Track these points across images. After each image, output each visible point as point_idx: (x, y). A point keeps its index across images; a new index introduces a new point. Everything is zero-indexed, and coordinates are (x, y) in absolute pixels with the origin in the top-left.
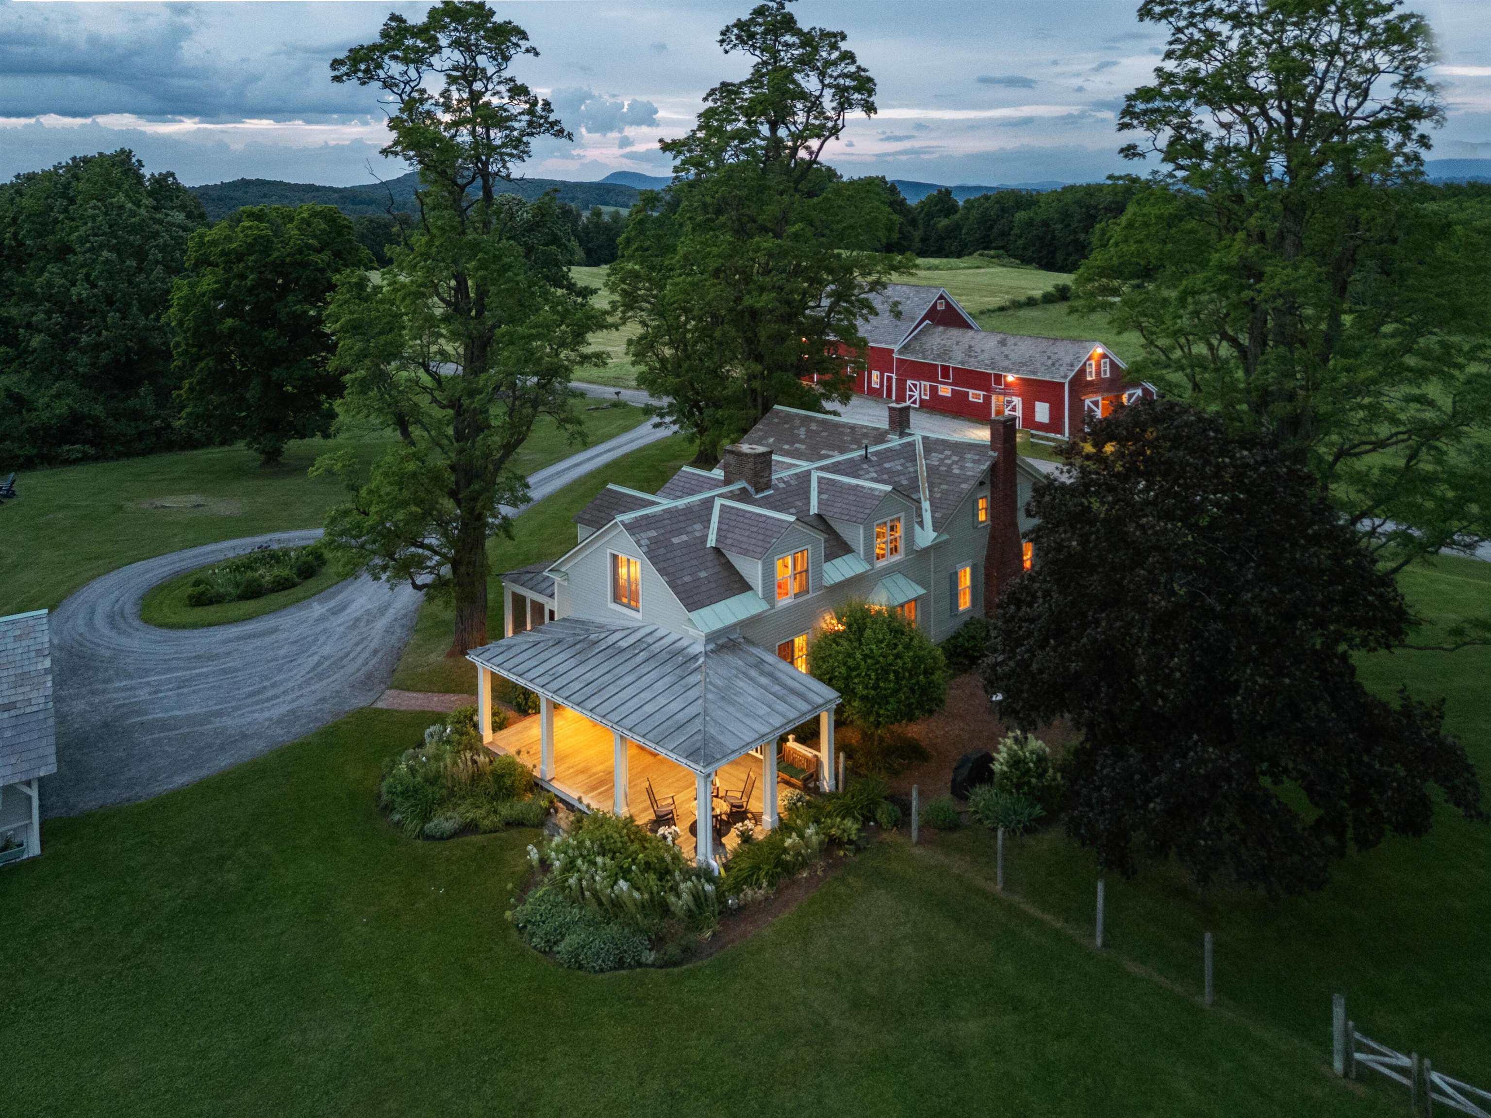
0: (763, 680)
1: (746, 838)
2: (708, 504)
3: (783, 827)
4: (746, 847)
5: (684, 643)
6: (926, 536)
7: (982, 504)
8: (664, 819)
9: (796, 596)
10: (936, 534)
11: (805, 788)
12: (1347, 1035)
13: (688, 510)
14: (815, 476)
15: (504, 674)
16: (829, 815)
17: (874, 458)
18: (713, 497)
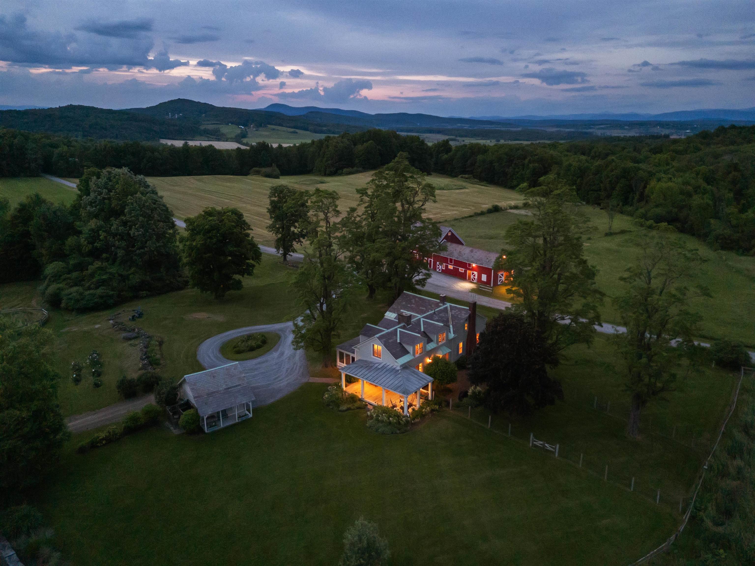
0: (416, 376)
1: (413, 409)
2: (396, 329)
3: (421, 408)
4: (414, 412)
5: (394, 367)
6: (452, 335)
7: (466, 325)
8: (394, 406)
9: (420, 354)
10: (454, 335)
11: (425, 399)
12: (533, 439)
13: (391, 332)
14: (422, 320)
15: (348, 374)
16: (431, 405)
17: (437, 313)
18: (397, 328)
